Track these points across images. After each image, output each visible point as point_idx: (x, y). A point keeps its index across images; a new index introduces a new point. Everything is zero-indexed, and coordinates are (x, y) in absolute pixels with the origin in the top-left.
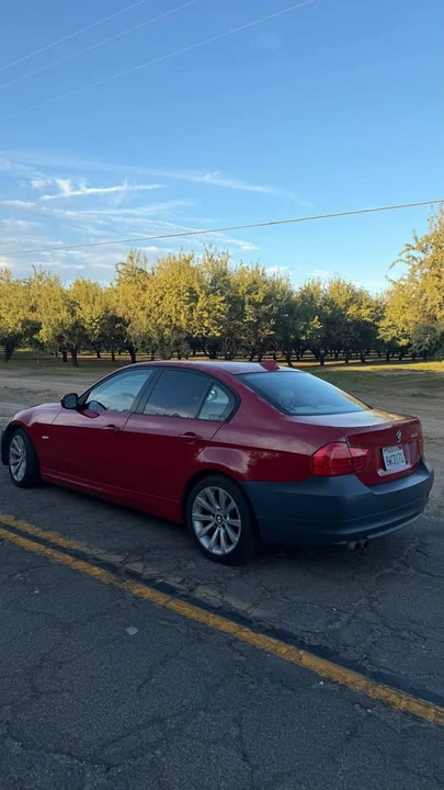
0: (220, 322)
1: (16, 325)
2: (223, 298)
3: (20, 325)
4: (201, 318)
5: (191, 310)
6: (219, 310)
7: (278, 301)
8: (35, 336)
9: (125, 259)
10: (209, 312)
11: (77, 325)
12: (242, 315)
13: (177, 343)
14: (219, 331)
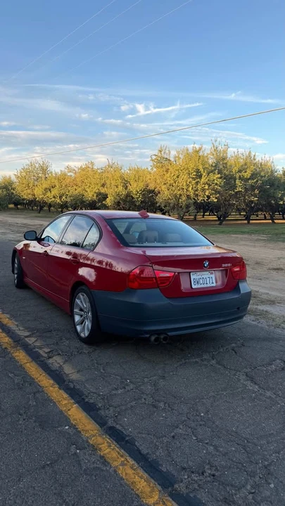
0: (217, 192)
1: (93, 196)
2: (219, 176)
3: (95, 195)
4: (203, 190)
5: (197, 183)
6: (216, 184)
7: (262, 177)
8: (104, 202)
9: (156, 152)
10: (209, 185)
11: (128, 195)
12: (235, 187)
13: (188, 206)
14: (216, 198)
